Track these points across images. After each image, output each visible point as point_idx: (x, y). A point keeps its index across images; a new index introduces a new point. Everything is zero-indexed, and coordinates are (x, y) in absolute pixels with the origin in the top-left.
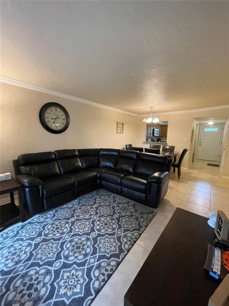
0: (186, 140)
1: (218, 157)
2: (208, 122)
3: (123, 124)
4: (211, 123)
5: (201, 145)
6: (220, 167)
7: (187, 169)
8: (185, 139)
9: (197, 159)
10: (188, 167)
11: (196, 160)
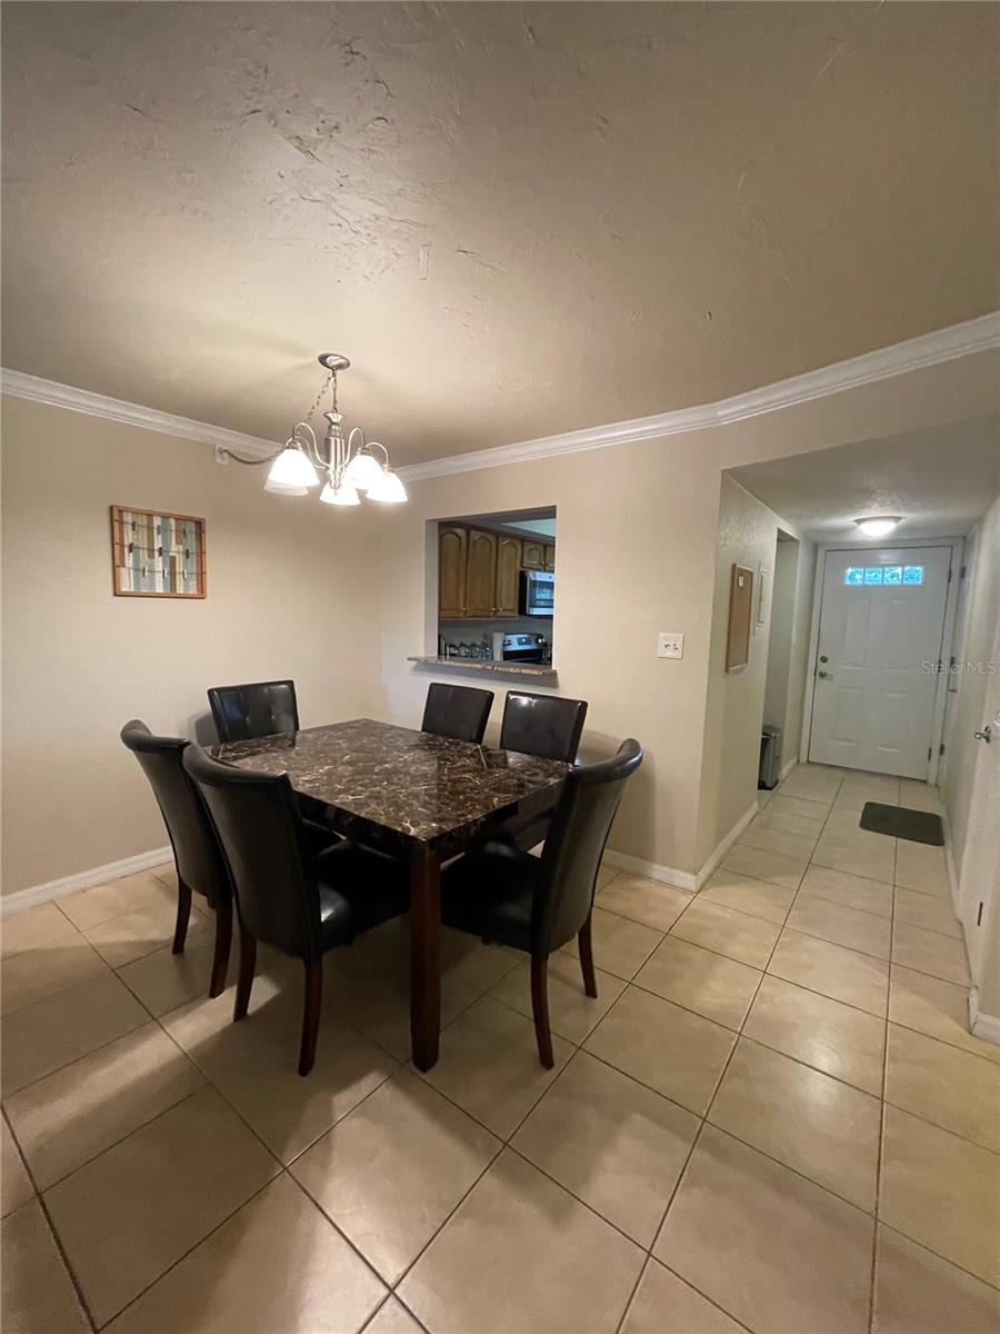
0: (678, 654)
1: (930, 758)
2: (859, 521)
3: (199, 524)
4: (875, 526)
5: (822, 675)
6: (948, 841)
7: (694, 887)
8: (668, 643)
9: (803, 759)
10: (703, 874)
11: (791, 771)
